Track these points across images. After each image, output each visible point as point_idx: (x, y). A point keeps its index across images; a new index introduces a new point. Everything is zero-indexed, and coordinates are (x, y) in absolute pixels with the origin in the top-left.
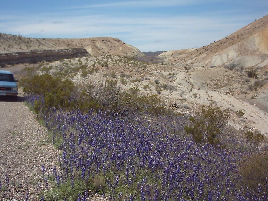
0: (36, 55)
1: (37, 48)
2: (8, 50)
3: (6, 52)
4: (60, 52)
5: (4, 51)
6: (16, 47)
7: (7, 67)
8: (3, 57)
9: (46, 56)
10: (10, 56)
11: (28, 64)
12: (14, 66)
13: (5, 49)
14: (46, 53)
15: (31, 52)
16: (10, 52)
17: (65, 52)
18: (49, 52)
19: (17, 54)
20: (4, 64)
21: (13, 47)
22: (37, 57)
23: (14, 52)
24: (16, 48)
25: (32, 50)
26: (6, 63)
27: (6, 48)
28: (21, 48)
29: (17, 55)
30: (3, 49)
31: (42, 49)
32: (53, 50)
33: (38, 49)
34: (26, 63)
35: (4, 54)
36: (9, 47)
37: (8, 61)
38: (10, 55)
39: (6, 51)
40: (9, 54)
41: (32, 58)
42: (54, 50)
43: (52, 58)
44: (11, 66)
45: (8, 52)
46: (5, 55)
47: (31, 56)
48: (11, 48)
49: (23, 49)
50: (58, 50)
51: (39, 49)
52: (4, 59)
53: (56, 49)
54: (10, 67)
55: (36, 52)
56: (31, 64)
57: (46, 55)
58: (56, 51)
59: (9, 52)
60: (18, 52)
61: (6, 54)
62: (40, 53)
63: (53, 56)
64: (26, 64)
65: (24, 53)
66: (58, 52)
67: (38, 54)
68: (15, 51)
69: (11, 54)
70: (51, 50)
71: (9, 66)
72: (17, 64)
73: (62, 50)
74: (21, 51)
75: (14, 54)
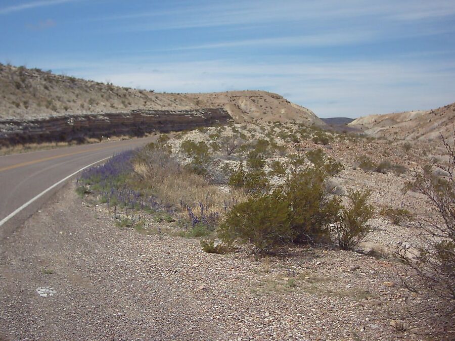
0: (142, 120)
1: (142, 107)
2: (90, 109)
3: (85, 113)
4: (184, 114)
5: (82, 111)
6: (103, 103)
7: (89, 143)
8: (81, 121)
9: (160, 122)
10: (94, 121)
11: (127, 137)
12: (102, 141)
13: (82, 106)
14: (159, 117)
15: (132, 114)
16: (93, 113)
17: (192, 115)
18: (165, 114)
19: (106, 118)
20: (82, 136)
21: (97, 104)
22: (143, 123)
23: (101, 113)
24: (104, 106)
25: (133, 111)
26: (86, 134)
27: (86, 105)
28: (112, 106)
29: (106, 120)
30: (78, 107)
31: (151, 109)
32: (172, 112)
33: (145, 108)
34: (124, 135)
35: (83, 117)
36: (91, 104)
37: (89, 130)
38: (94, 118)
39: (86, 110)
40: (91, 117)
41: (134, 125)
42: (173, 110)
43: (169, 125)
44: (96, 140)
45: (89, 113)
46: (83, 119)
47: (133, 121)
48: (95, 105)
49: (117, 108)
50: (181, 112)
51: (147, 109)
52: (81, 127)
53: (176, 109)
54: (95, 142)
55: (142, 114)
56: (133, 136)
57: (160, 120)
58: (178, 113)
59: (91, 112)
60: (109, 112)
61: (86, 117)
62: (149, 115)
63: (172, 122)
64: (125, 137)
65: (119, 115)
66: (180, 115)
67: (144, 117)
68: (102, 111)
69: (94, 116)
70: (168, 111)
71: (92, 140)
72: (107, 136)
73: (187, 111)
74: (113, 111)
75: (101, 117)
